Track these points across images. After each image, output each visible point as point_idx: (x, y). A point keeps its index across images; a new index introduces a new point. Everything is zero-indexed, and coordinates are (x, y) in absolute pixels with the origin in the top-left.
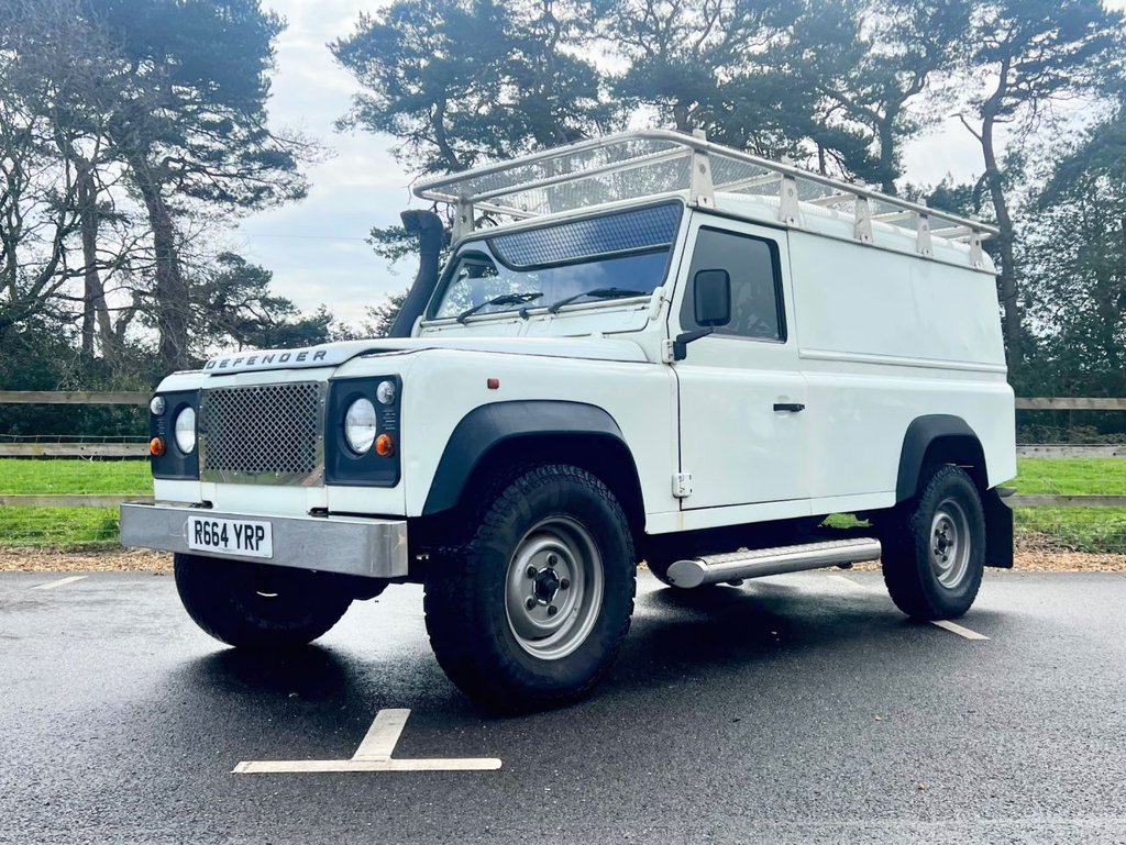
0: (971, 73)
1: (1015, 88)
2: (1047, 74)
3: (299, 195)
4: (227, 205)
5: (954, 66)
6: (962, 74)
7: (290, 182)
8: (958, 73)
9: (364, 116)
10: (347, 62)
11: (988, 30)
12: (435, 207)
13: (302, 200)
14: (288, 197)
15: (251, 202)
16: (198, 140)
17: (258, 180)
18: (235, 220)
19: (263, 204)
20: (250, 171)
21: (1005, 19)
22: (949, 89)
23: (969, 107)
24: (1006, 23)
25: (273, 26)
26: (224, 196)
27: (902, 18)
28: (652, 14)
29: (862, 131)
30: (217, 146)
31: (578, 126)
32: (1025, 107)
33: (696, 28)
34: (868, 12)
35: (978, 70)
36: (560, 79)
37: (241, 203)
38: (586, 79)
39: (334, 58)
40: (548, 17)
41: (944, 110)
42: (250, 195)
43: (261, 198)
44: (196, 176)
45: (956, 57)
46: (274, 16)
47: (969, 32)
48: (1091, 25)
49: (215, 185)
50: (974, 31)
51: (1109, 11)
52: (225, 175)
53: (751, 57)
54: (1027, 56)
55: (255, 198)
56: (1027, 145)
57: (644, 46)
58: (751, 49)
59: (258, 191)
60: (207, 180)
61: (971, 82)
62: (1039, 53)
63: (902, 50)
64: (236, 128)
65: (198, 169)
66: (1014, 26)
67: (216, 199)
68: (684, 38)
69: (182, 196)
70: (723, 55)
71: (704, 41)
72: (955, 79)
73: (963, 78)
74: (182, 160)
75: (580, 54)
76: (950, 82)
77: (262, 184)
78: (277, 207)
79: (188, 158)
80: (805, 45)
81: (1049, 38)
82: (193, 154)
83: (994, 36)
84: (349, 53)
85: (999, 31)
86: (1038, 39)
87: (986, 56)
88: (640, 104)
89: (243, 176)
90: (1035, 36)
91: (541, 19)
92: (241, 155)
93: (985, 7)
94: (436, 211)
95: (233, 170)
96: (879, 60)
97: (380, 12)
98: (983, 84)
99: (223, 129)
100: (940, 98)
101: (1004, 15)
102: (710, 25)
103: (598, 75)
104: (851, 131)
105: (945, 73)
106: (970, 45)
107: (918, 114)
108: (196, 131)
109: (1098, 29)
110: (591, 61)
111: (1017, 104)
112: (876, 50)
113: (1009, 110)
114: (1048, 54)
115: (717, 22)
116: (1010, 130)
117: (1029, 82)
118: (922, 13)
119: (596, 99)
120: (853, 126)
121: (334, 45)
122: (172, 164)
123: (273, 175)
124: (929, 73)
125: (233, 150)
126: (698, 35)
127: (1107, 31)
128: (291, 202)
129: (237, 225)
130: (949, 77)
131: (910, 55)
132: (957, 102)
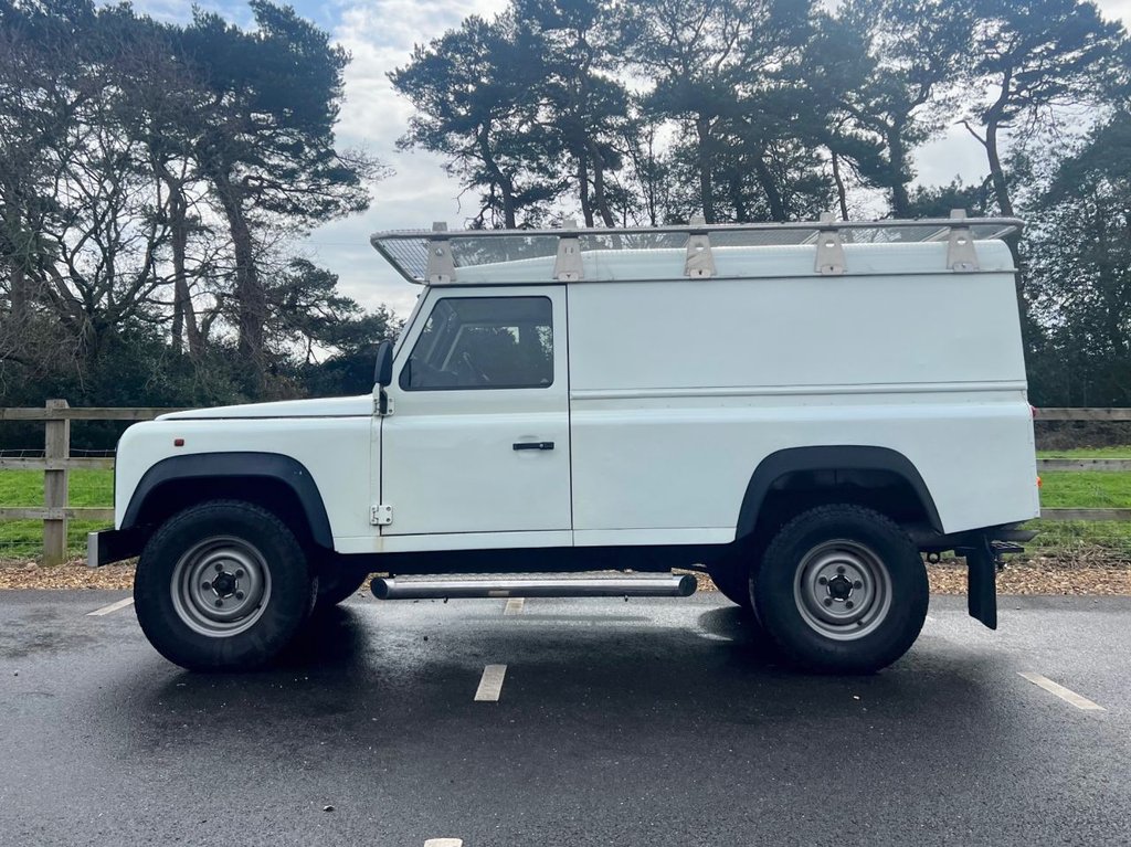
0: (972, 84)
1: (1016, 96)
2: (1046, 82)
3: (362, 207)
4: (299, 218)
5: (956, 77)
6: (964, 85)
7: (354, 196)
8: (960, 83)
9: (420, 136)
10: (404, 89)
11: (990, 43)
12: (481, 215)
13: (366, 213)
14: (352, 209)
15: (320, 214)
16: (275, 161)
17: (327, 194)
18: (307, 230)
19: (330, 216)
20: (319, 187)
21: (1005, 32)
22: (951, 99)
23: (971, 115)
24: (1007, 36)
25: (339, 59)
26: (296, 210)
27: (908, 35)
28: (677, 38)
29: (875, 139)
30: (291, 165)
31: (608, 140)
32: (1025, 113)
33: (715, 51)
34: (875, 31)
35: (979, 81)
36: (593, 99)
37: (311, 215)
38: (615, 98)
39: (392, 85)
40: (582, 44)
41: (947, 118)
42: (319, 208)
43: (328, 210)
44: (272, 192)
45: (958, 69)
46: (340, 49)
47: (971, 46)
48: (1090, 36)
49: (288, 200)
50: (976, 45)
51: (1107, 22)
52: (296, 191)
53: (767, 74)
54: (1026, 67)
55: (325, 210)
56: (1029, 148)
57: (669, 67)
58: (767, 68)
59: (327, 204)
60: (282, 195)
61: (972, 91)
62: (1039, 63)
63: (908, 65)
64: (307, 150)
65: (273, 185)
66: (1015, 39)
67: (290, 213)
68: (705, 60)
69: (259, 211)
70: (740, 74)
71: (724, 62)
72: (957, 89)
73: (965, 88)
74: (260, 178)
75: (611, 76)
76: (951, 94)
77: (330, 198)
78: (342, 218)
79: (265, 176)
80: (818, 62)
81: (1047, 49)
82: (270, 173)
83: (996, 48)
84: (403, 81)
85: (1000, 44)
86: (1038, 50)
87: (989, 66)
88: (666, 119)
89: (312, 191)
90: (1034, 47)
91: (575, 46)
92: (310, 173)
93: (986, 22)
94: (483, 219)
95: (304, 186)
96: (886, 73)
97: (432, 43)
98: (985, 93)
99: (296, 150)
100: (943, 107)
101: (1004, 29)
102: (729, 46)
103: (627, 94)
104: (864, 139)
105: (948, 84)
106: (972, 58)
107: (923, 122)
108: (273, 153)
109: (1096, 39)
110: (621, 81)
111: (1017, 111)
112: (882, 65)
113: (1009, 116)
114: (1047, 64)
115: (735, 45)
116: (1010, 134)
117: (1029, 90)
118: (926, 30)
119: (626, 116)
120: (866, 134)
121: (392, 74)
122: (251, 182)
123: (340, 189)
124: (933, 85)
125: (303, 169)
126: (719, 57)
127: (1105, 41)
128: (355, 213)
129: (309, 234)
130: (951, 88)
131: (916, 68)
132: (960, 110)
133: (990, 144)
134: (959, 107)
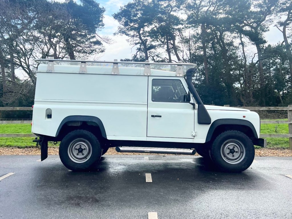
0: (277, 15)
3: (102, 51)
4: (85, 54)
5: (273, 13)
6: (274, 15)
7: (101, 48)
9: (120, 32)
10: (116, 19)
12: (137, 53)
13: (103, 53)
14: (100, 52)
15: (90, 53)
19: (94, 54)
20: (91, 46)
22: (271, 19)
23: (277, 24)
24: (289, 2)
26: (84, 52)
35: (279, 14)
37: (88, 54)
39: (113, 18)
42: (91, 51)
43: (93, 52)
45: (273, 11)
46: (103, 8)
49: (82, 49)
50: (279, 4)
52: (85, 47)
61: (277, 17)
63: (259, 10)
64: (88, 36)
65: (79, 46)
67: (82, 53)
72: (272, 17)
73: (275, 16)
74: (75, 44)
76: (271, 18)
77: (94, 49)
82: (78, 42)
83: (285, 5)
84: (117, 17)
85: (287, 4)
87: (283, 10)
89: (89, 47)
94: (137, 54)
96: (253, 12)
97: (125, 6)
98: (281, 18)
103: (179, 19)
111: (290, 23)
116: (288, 29)
121: (114, 15)
122: (73, 45)
123: (97, 46)
124: (267, 16)
128: (101, 53)
129: (88, 59)
130: (271, 16)
131: (261, 11)
132: (273, 22)
133: (284, 32)
134: (273, 21)
